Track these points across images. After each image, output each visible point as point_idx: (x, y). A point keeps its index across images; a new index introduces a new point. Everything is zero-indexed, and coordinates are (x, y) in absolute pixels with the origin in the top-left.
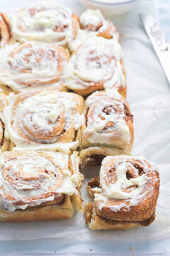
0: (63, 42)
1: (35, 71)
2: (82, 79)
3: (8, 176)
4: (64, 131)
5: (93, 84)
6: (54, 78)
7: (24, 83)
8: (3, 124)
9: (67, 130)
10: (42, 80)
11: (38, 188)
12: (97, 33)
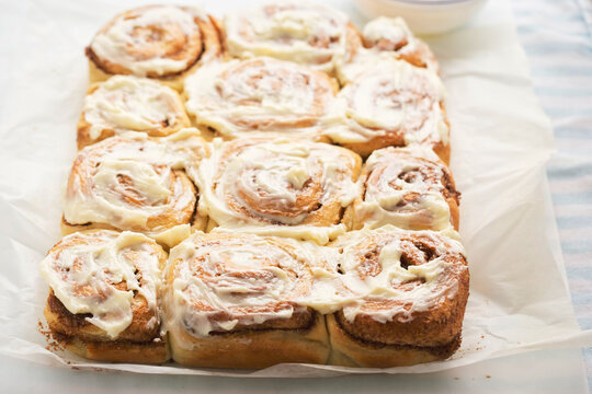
0: (328, 66)
1: (267, 102)
2: (362, 124)
3: (199, 269)
4: (320, 206)
5: (382, 133)
6: (306, 118)
7: (245, 123)
8: (197, 189)
9: (324, 204)
10: (281, 119)
11: (260, 292)
12: (397, 54)
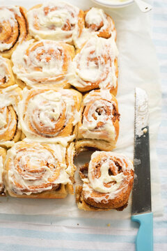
0: (70, 40)
2: (82, 79)
3: (18, 166)
4: (64, 126)
5: (90, 84)
8: (17, 116)
9: (67, 126)
10: (50, 79)
11: (40, 179)
12: (98, 33)
